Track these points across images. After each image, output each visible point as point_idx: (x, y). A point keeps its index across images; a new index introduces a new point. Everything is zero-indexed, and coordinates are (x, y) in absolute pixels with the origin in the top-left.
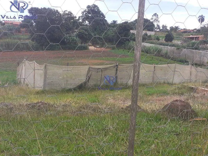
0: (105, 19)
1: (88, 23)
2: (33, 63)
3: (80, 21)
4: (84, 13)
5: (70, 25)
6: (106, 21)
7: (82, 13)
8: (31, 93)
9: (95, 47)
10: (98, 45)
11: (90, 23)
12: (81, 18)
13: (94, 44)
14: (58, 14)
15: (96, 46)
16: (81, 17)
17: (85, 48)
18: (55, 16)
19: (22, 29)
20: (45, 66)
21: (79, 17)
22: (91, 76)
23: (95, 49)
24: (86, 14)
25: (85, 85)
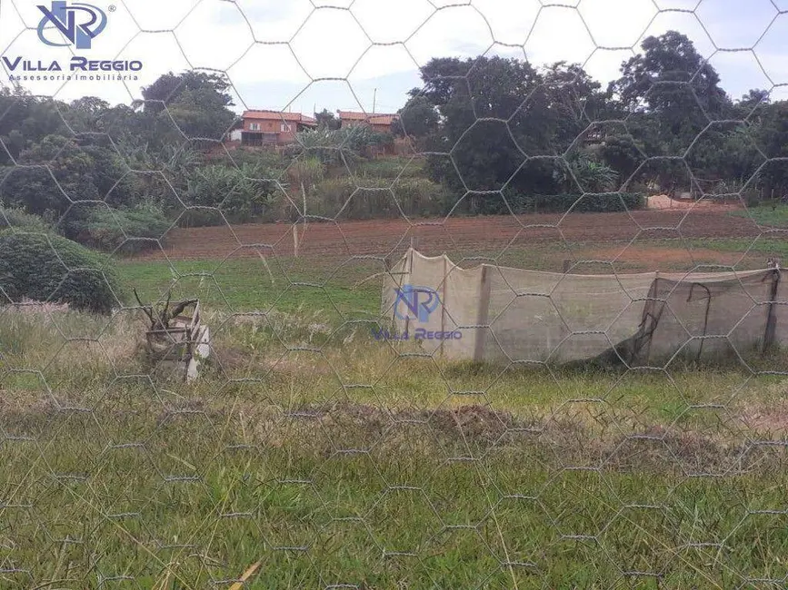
0: (719, 85)
1: (647, 105)
2: (439, 261)
3: (616, 97)
4: (633, 69)
5: (576, 117)
6: (722, 93)
7: (621, 70)
8: (432, 370)
9: (672, 196)
10: (686, 191)
11: (652, 107)
12: (618, 87)
13: (669, 187)
14: (531, 79)
15: (677, 193)
16: (618, 83)
17: (635, 204)
18: (520, 85)
19: (398, 141)
20: (484, 275)
21: (612, 84)
22: (660, 314)
23: (671, 207)
24: (639, 70)
25: (638, 349)
